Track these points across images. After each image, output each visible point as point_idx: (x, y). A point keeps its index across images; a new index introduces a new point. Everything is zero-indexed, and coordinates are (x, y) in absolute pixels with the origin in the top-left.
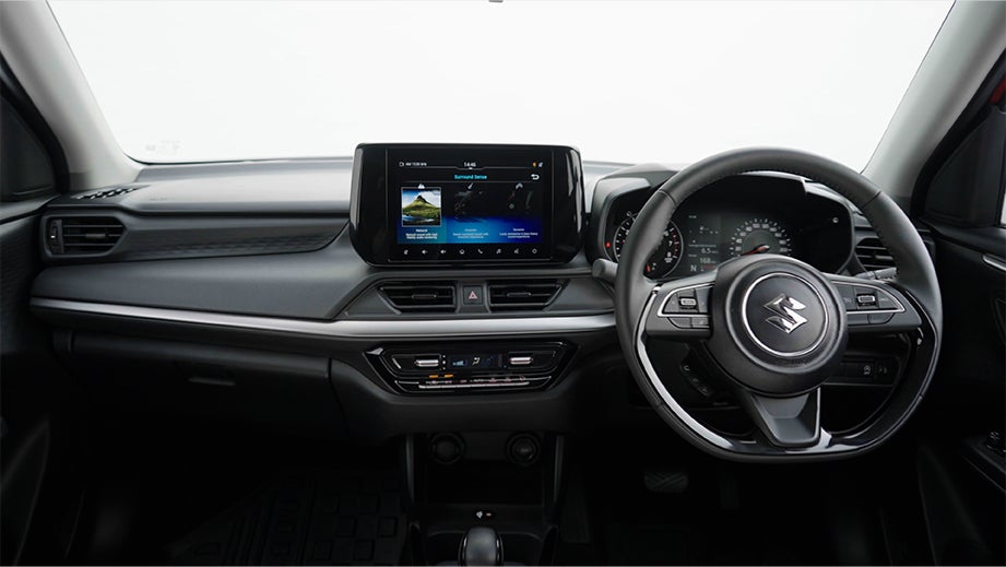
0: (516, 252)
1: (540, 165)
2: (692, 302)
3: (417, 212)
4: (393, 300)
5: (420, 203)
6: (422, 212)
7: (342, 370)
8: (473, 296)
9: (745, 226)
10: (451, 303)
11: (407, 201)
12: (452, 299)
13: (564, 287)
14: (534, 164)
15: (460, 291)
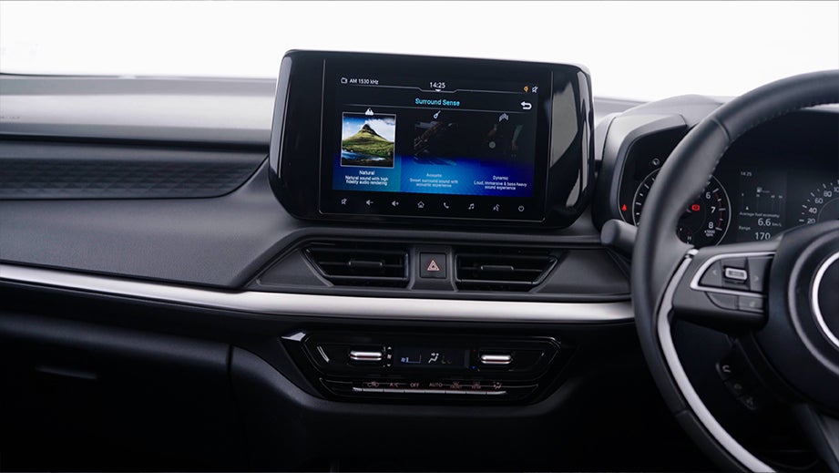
0: (496, 208)
1: (535, 90)
2: (742, 275)
3: (362, 147)
4: (324, 267)
5: (367, 135)
6: (368, 148)
7: (248, 362)
8: (433, 267)
9: (823, 190)
10: (403, 276)
11: (350, 131)
12: (403, 269)
13: (560, 261)
14: (526, 89)
15: (415, 261)
